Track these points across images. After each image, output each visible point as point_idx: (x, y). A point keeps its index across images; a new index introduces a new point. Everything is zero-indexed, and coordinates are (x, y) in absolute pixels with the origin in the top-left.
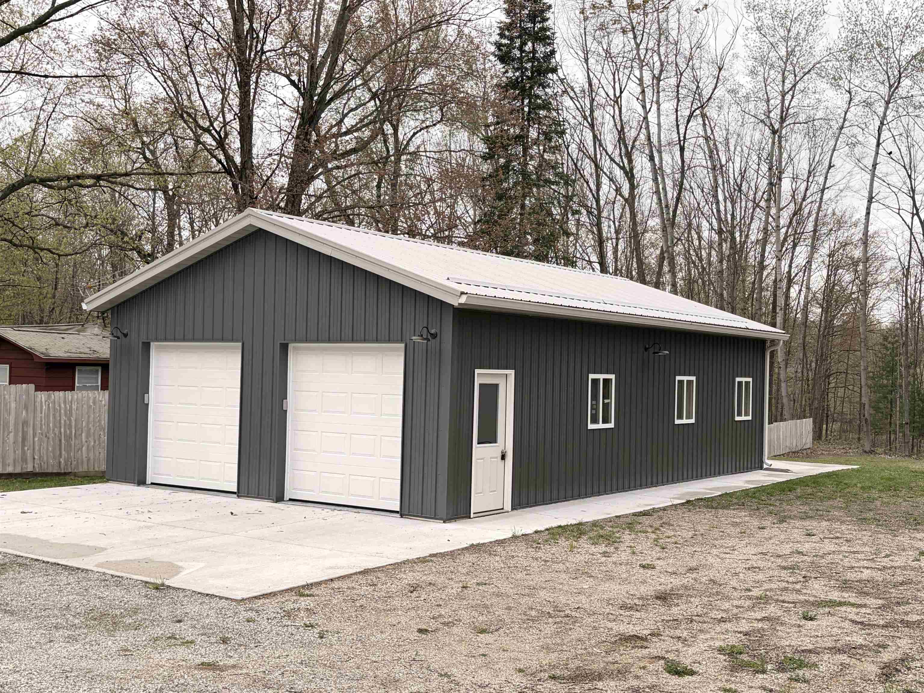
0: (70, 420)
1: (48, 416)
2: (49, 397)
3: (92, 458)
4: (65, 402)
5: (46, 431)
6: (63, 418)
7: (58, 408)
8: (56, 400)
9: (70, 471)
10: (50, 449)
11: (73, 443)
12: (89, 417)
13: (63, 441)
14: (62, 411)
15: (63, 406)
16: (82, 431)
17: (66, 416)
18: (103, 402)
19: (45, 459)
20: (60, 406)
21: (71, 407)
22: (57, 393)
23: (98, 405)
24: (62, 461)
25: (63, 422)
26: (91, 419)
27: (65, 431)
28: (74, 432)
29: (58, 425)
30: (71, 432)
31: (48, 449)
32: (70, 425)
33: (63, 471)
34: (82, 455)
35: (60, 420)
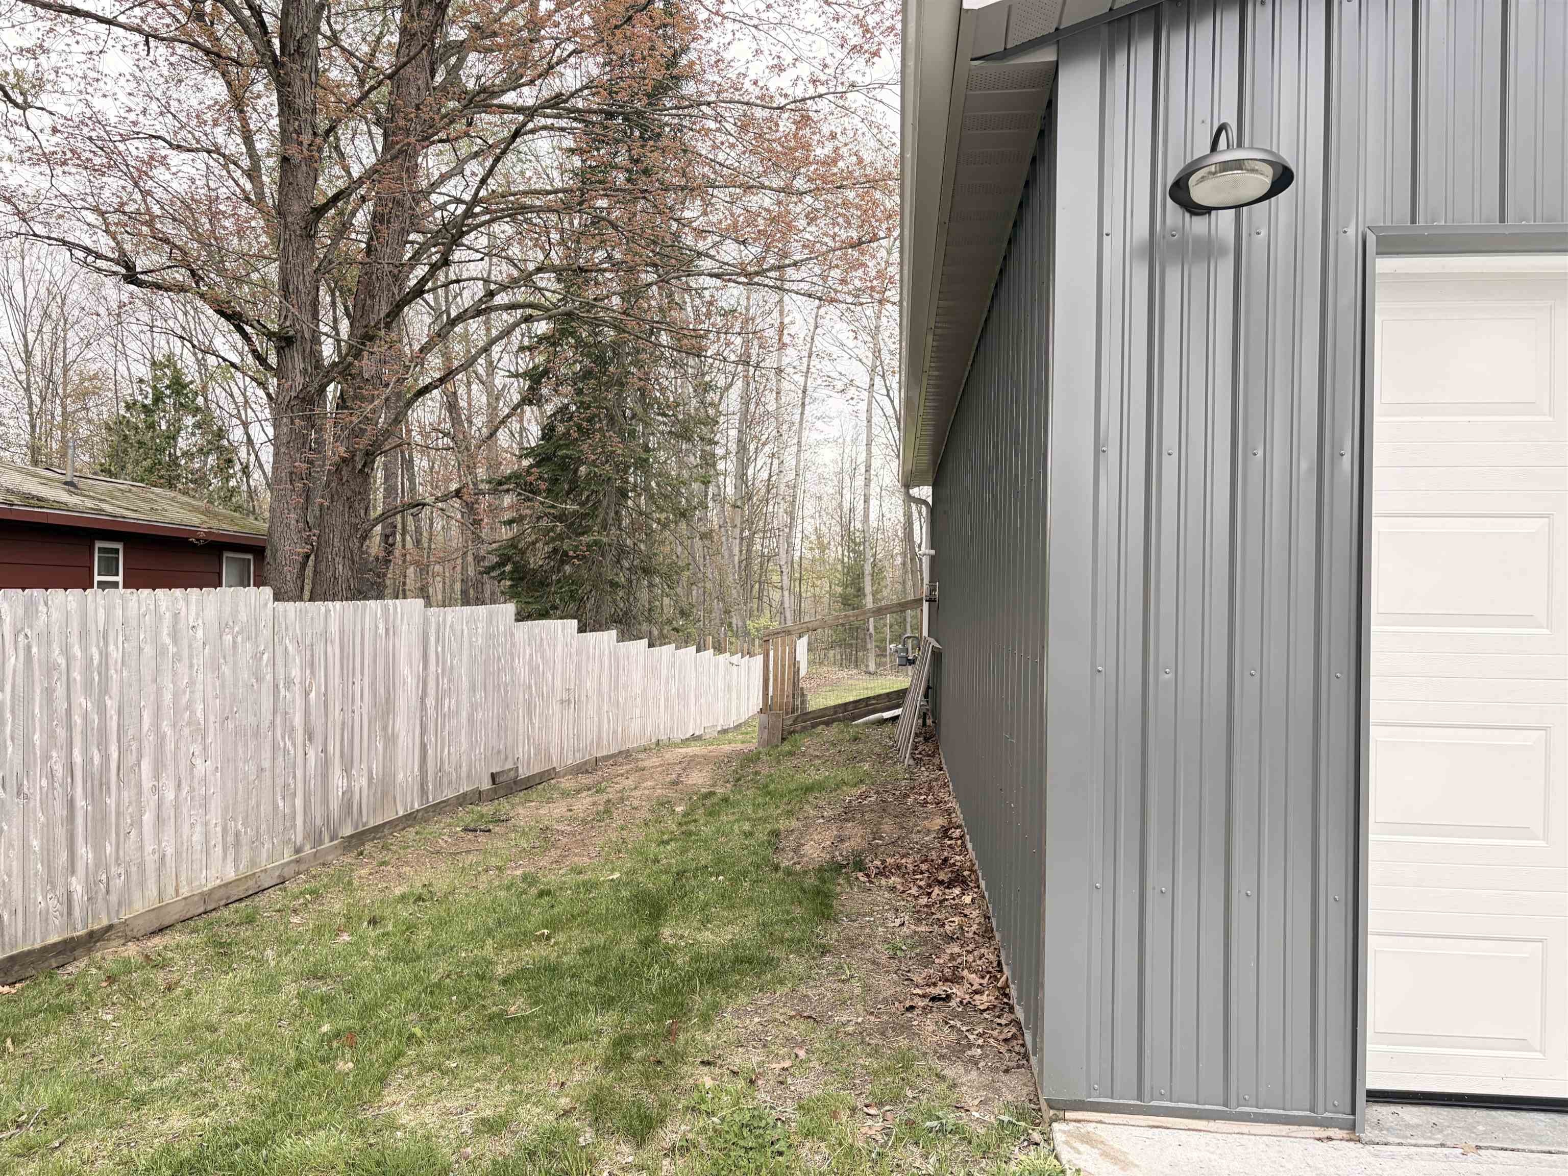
0: (102, 710)
1: (28, 701)
2: (30, 611)
3: (170, 851)
4: (84, 633)
5: (18, 767)
6: (80, 700)
7: (62, 661)
8: (55, 630)
9: (105, 922)
10: (35, 843)
11: (111, 802)
12: (159, 690)
13: (80, 803)
14: (77, 675)
15: (77, 651)
16: (140, 749)
17: (87, 693)
18: (200, 633)
19: (17, 894)
20: (66, 652)
21: (105, 655)
22: (57, 595)
23: (185, 643)
24: (77, 887)
25: (77, 719)
26: (168, 697)
27: (87, 761)
28: (115, 755)
29: (61, 733)
30: (106, 758)
31: (25, 840)
32: (103, 731)
33: (81, 932)
34: (142, 848)
35: (69, 711)
